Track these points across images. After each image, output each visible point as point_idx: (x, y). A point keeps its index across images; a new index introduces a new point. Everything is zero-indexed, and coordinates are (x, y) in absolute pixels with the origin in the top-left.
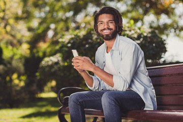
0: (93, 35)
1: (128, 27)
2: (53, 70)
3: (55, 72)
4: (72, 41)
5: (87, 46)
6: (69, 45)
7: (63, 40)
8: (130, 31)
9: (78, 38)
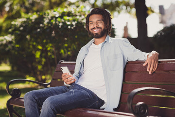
0: (45, 19)
1: (79, 12)
2: (7, 49)
3: (9, 51)
4: (24, 25)
5: (39, 30)
6: (22, 28)
7: (16, 23)
8: (80, 16)
9: (30, 22)
